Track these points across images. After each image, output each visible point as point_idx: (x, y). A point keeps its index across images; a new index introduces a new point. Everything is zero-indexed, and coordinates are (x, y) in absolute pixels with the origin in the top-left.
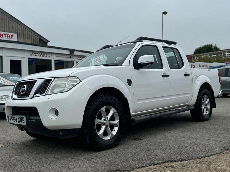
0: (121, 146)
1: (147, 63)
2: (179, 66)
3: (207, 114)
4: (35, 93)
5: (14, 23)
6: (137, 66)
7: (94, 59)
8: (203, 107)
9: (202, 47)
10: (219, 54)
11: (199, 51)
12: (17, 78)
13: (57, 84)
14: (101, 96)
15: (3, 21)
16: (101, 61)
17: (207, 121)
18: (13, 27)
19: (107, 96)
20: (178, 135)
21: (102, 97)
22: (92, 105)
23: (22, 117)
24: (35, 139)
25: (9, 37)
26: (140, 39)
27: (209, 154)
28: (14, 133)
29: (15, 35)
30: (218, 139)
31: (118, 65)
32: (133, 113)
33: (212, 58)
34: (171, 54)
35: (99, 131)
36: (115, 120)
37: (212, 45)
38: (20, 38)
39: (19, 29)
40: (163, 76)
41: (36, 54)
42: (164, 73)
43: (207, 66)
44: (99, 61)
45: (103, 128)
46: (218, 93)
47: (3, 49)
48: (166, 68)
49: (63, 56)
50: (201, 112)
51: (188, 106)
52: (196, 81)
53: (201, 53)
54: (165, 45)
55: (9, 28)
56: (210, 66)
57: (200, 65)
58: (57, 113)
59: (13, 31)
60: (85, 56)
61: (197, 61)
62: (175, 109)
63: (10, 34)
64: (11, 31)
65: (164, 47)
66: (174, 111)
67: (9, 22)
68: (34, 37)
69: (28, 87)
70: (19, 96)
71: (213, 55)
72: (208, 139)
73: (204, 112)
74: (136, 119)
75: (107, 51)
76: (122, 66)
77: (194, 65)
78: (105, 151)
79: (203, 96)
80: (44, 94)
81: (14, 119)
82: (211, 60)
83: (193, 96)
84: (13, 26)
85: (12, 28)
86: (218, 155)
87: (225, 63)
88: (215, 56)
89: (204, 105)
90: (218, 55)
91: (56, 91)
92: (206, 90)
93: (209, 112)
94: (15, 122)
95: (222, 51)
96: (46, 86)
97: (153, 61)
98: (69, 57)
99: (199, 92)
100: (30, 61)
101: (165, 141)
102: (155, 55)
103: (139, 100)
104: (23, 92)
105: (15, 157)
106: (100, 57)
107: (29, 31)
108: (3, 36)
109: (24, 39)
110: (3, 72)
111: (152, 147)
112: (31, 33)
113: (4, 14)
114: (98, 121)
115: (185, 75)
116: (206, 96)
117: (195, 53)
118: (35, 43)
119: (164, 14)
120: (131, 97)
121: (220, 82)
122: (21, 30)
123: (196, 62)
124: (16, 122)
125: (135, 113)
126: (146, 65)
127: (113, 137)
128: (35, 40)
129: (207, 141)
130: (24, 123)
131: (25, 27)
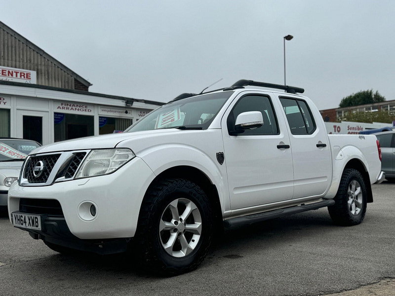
0: (204, 269)
1: (250, 124)
2: (308, 129)
3: (357, 213)
4: (58, 176)
5: (32, 54)
6: (235, 131)
7: (162, 117)
8: (350, 202)
9: (353, 95)
10: (384, 107)
11: (348, 103)
12: (33, 147)
13: (96, 160)
14: (170, 182)
15: (14, 49)
16: (173, 120)
17: (357, 226)
18: (30, 60)
19: (181, 180)
20: (304, 250)
21: (172, 183)
22: (155, 196)
23: (35, 216)
24: (58, 253)
25: (23, 77)
26: (241, 84)
27: (355, 285)
28: (24, 243)
29: (33, 74)
30: (372, 259)
31: (200, 129)
32: (226, 211)
33: (371, 115)
34: (294, 109)
35: (166, 242)
36: (194, 223)
37: (371, 93)
38: (41, 78)
39: (40, 63)
40: (279, 147)
41: (68, 106)
42: (281, 142)
43: (362, 128)
44: (170, 120)
45: (174, 236)
46: (378, 176)
47: (12, 98)
48: (285, 134)
49: (113, 110)
50: (346, 209)
51: (323, 198)
52: (338, 156)
53: (352, 105)
54: (283, 93)
55: (23, 62)
56: (366, 129)
57: (350, 127)
58: (93, 210)
59: (30, 67)
60: (150, 110)
61: (345, 119)
62: (302, 205)
63: (25, 71)
64: (27, 66)
65: (281, 98)
66: (299, 207)
67: (23, 52)
68: (65, 76)
69: (46, 165)
70: (32, 180)
71: (373, 109)
72: (355, 257)
73: (351, 209)
74: (231, 222)
75: (183, 104)
76: (208, 130)
77: (339, 127)
78: (175, 278)
79: (350, 182)
80: (72, 178)
81: (22, 220)
82: (370, 119)
83: (333, 182)
84: (30, 58)
85: (29, 62)
86: (370, 286)
87: (393, 123)
88: (377, 110)
89: (352, 198)
90: (382, 109)
91: (92, 172)
92: (355, 172)
93: (361, 211)
94: (22, 224)
95: (389, 103)
96: (76, 164)
97: (262, 122)
98: (125, 111)
99: (343, 174)
100: (57, 117)
101: (281, 261)
102: (266, 111)
103: (236, 188)
104: (37, 173)
105: (22, 285)
106: (171, 113)
107: (58, 67)
108: (12, 75)
109: (48, 80)
110: (11, 137)
111: (257, 271)
112: (61, 69)
113: (15, 38)
114: (164, 225)
115: (318, 146)
116: (355, 182)
117: (342, 106)
118: (67, 88)
119: (288, 40)
120: (223, 183)
121: (380, 157)
122: (44, 65)
123: (342, 122)
124: (24, 224)
125: (231, 211)
126: (249, 129)
127: (190, 252)
128: (68, 82)
129: (353, 262)
130: (37, 226)
131: (51, 60)
